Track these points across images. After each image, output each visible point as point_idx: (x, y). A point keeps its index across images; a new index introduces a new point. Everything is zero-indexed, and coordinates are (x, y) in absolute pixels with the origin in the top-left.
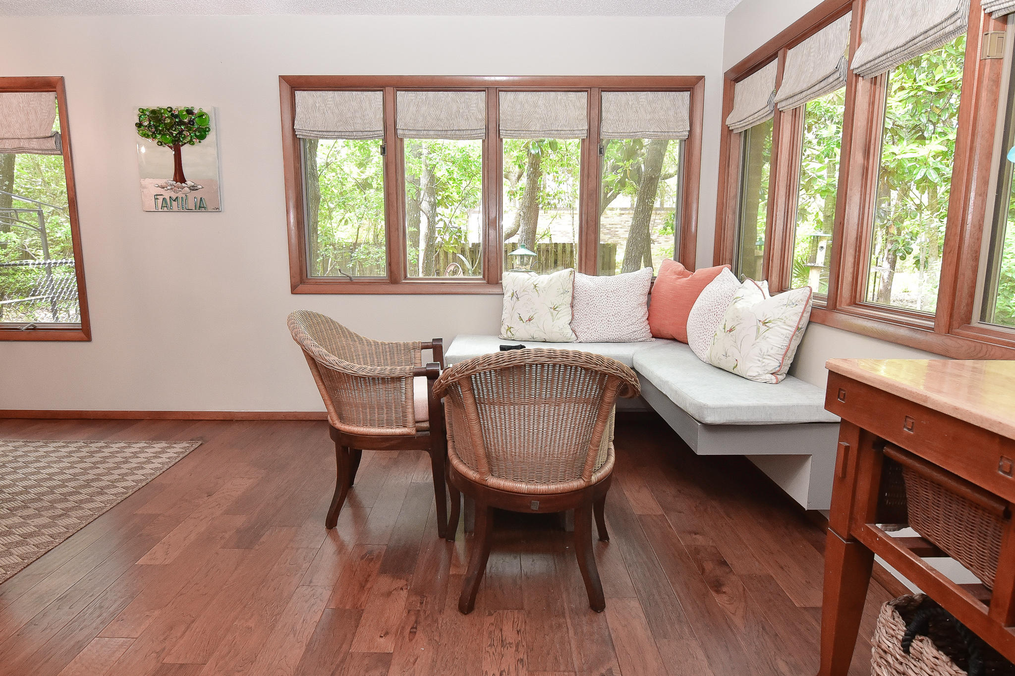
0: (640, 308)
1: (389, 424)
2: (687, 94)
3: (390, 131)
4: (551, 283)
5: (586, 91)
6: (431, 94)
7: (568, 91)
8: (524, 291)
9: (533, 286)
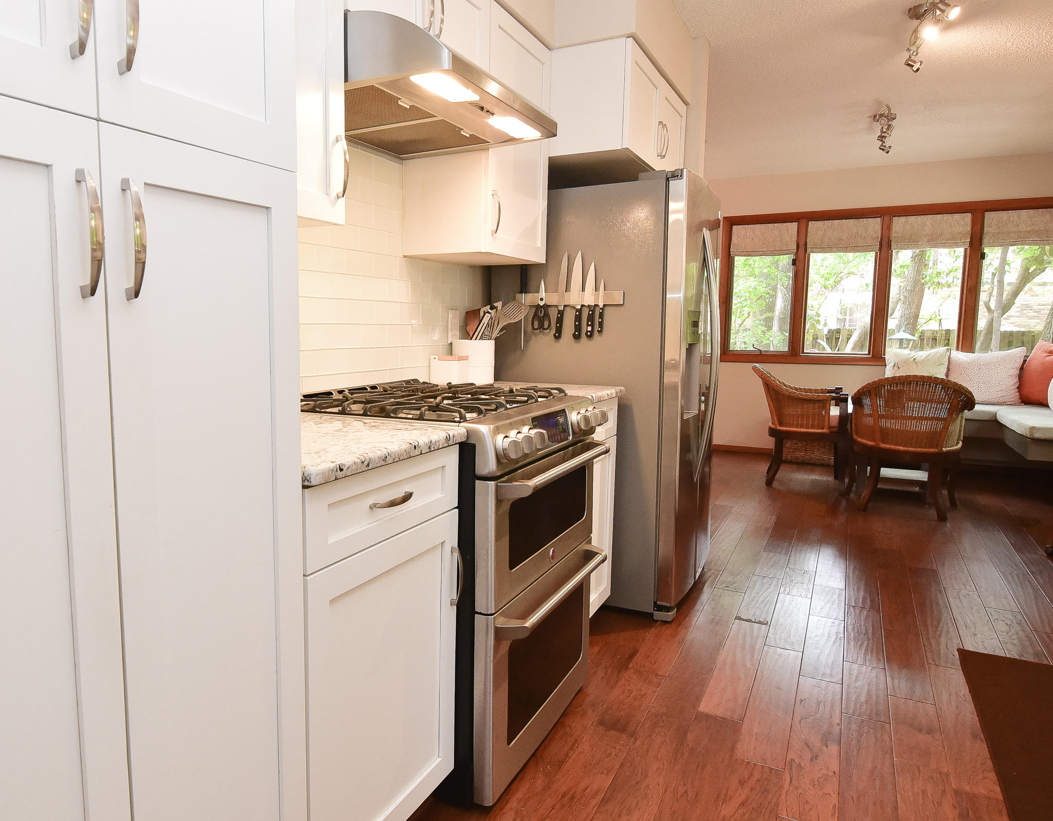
1: (813, 427)
3: (802, 249)
4: (929, 357)
5: (971, 212)
6: (836, 222)
7: (953, 213)
8: (904, 362)
9: (912, 359)
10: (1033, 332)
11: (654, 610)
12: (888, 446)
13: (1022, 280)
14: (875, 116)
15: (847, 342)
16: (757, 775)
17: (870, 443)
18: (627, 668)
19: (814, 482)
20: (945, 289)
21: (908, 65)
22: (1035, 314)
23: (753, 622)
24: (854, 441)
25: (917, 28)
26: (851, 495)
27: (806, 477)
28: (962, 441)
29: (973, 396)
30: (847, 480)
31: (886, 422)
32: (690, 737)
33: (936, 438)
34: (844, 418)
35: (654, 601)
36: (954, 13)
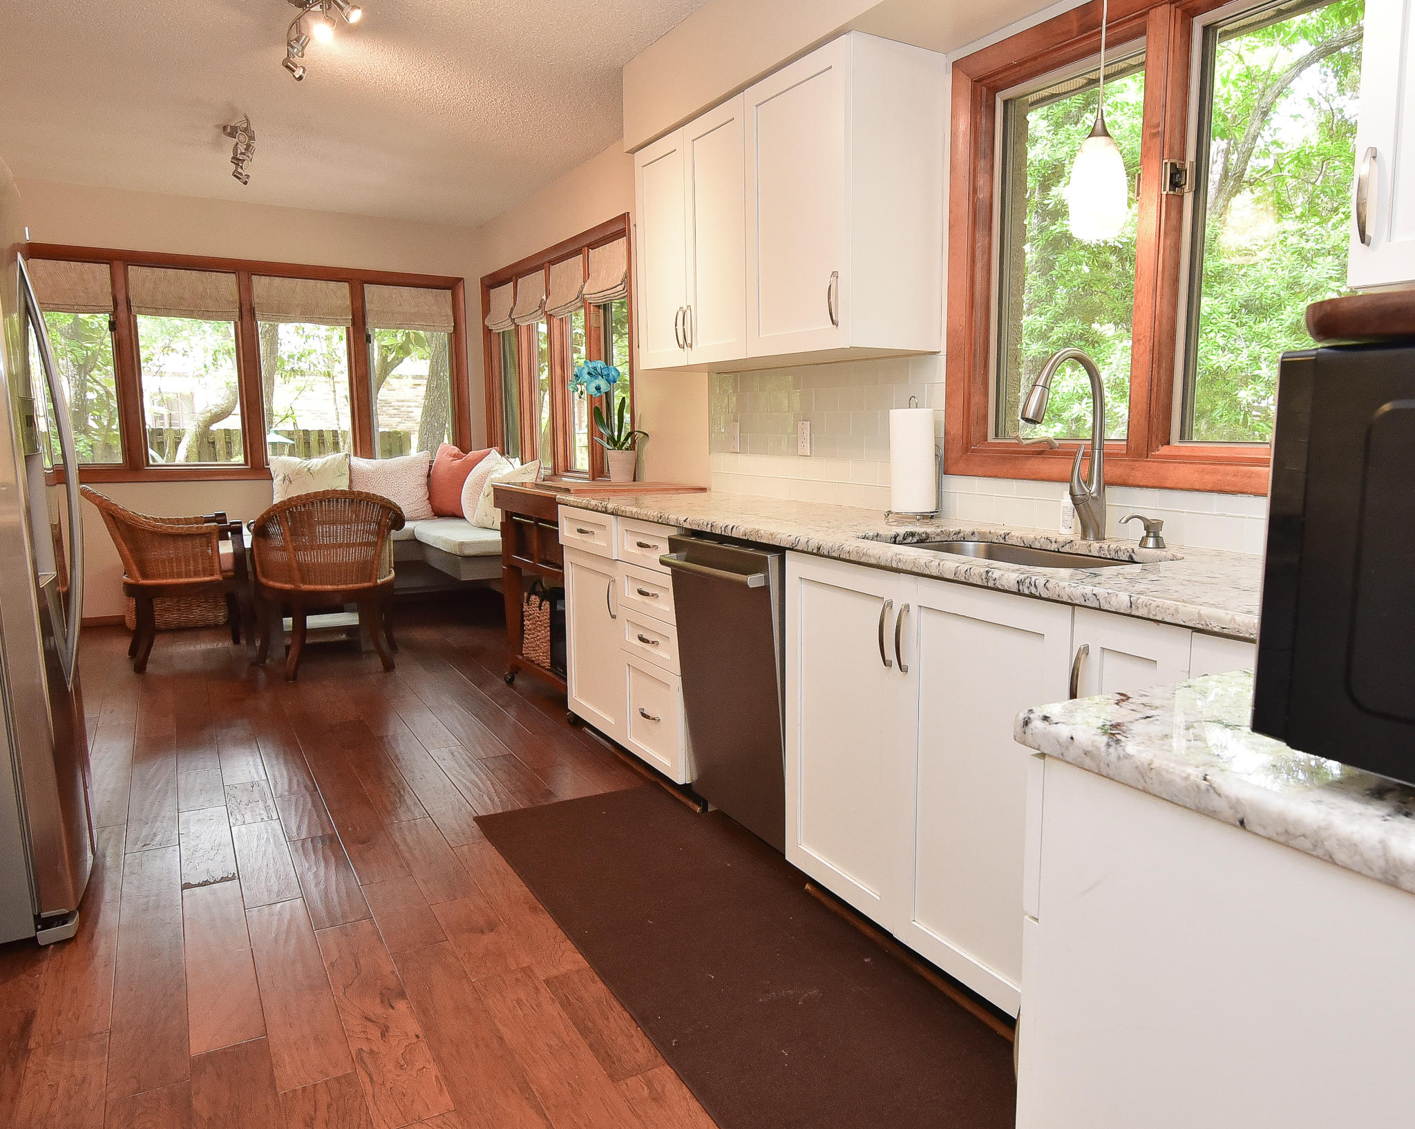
0: (419, 489)
1: (196, 574)
2: (449, 292)
3: (122, 307)
4: (326, 466)
5: (348, 282)
6: (171, 272)
7: (328, 280)
8: (297, 474)
9: (306, 469)
10: (399, 433)
11: (37, 930)
12: (312, 587)
13: (382, 371)
14: (225, 128)
15: (177, 449)
16: (323, 1099)
17: (288, 586)
18: (27, 1051)
19: (207, 655)
20: (299, 377)
21: (287, 67)
22: (395, 412)
23: (213, 883)
24: (260, 587)
25: (299, 19)
26: (267, 661)
27: (192, 648)
28: (394, 568)
29: (402, 512)
30: (258, 644)
31: (304, 555)
32: (199, 1104)
33: (367, 568)
34: (240, 556)
35: (34, 915)
36: (356, 16)
